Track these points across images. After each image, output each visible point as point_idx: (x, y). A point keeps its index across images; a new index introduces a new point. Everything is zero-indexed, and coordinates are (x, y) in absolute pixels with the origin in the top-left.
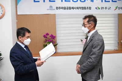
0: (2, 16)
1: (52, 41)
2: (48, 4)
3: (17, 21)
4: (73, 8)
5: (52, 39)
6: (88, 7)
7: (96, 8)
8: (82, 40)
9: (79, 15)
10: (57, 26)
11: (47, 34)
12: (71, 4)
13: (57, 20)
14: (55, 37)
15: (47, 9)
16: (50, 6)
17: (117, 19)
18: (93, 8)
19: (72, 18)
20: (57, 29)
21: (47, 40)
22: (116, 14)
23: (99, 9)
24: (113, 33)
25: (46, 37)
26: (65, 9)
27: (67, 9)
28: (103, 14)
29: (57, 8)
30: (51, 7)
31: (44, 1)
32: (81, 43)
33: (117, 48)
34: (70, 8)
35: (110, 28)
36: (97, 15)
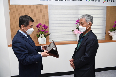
1: (45, 31)
3: (10, 11)
5: (45, 29)
8: (73, 31)
9: (70, 6)
11: (40, 24)
13: (49, 11)
14: (47, 27)
17: (105, 11)
19: (63, 9)
20: (50, 20)
21: (40, 30)
22: (104, 6)
24: (101, 24)
25: (39, 27)
28: (93, 6)
32: (72, 33)
33: (104, 38)
36: (87, 6)
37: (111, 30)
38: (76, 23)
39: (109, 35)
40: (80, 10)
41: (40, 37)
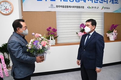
0: (10, 12)
1: (54, 34)
2: (49, 2)
3: (23, 17)
4: (70, 7)
5: (54, 32)
6: (81, 6)
7: (88, 7)
8: (77, 33)
9: (74, 12)
10: (57, 21)
11: (50, 28)
12: (68, 3)
13: (57, 16)
14: (56, 30)
15: (49, 7)
17: (103, 16)
18: (86, 7)
19: (69, 15)
21: (50, 33)
23: (90, 8)
24: (100, 27)
25: (49, 31)
26: (63, 7)
27: (65, 7)
29: (57, 6)
30: (52, 5)
31: (46, 0)
32: (76, 35)
34: (68, 7)
36: (88, 12)
37: (108, 32)
38: (80, 27)
39: (107, 36)
40: (82, 16)
41: (50, 39)
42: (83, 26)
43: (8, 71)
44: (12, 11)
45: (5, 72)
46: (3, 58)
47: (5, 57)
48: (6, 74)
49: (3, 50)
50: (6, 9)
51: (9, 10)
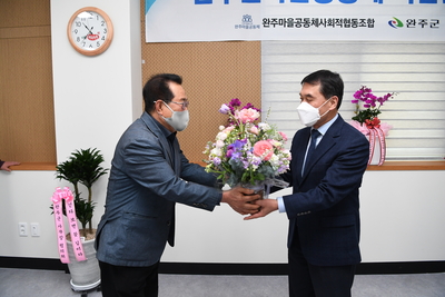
0: (103, 47)
2: (239, 9)
3: (144, 62)
4: (316, 23)
6: (363, 20)
7: (390, 23)
9: (334, 44)
10: (265, 79)
11: (235, 103)
12: (312, 10)
13: (265, 59)
15: (236, 26)
16: (245, 17)
18: (381, 22)
19: (310, 54)
20: (265, 88)
26: (291, 25)
27: (298, 24)
28: (414, 44)
29: (266, 22)
30: (247, 18)
31: (226, 1)
34: (307, 23)
35: (434, 87)
36: (392, 44)
38: (353, 102)
40: (366, 58)
42: (363, 100)
43: (83, 245)
44: (109, 43)
45: (75, 247)
46: (70, 200)
47: (78, 195)
48: (77, 252)
49: (73, 172)
50: (91, 36)
51: (101, 37)
